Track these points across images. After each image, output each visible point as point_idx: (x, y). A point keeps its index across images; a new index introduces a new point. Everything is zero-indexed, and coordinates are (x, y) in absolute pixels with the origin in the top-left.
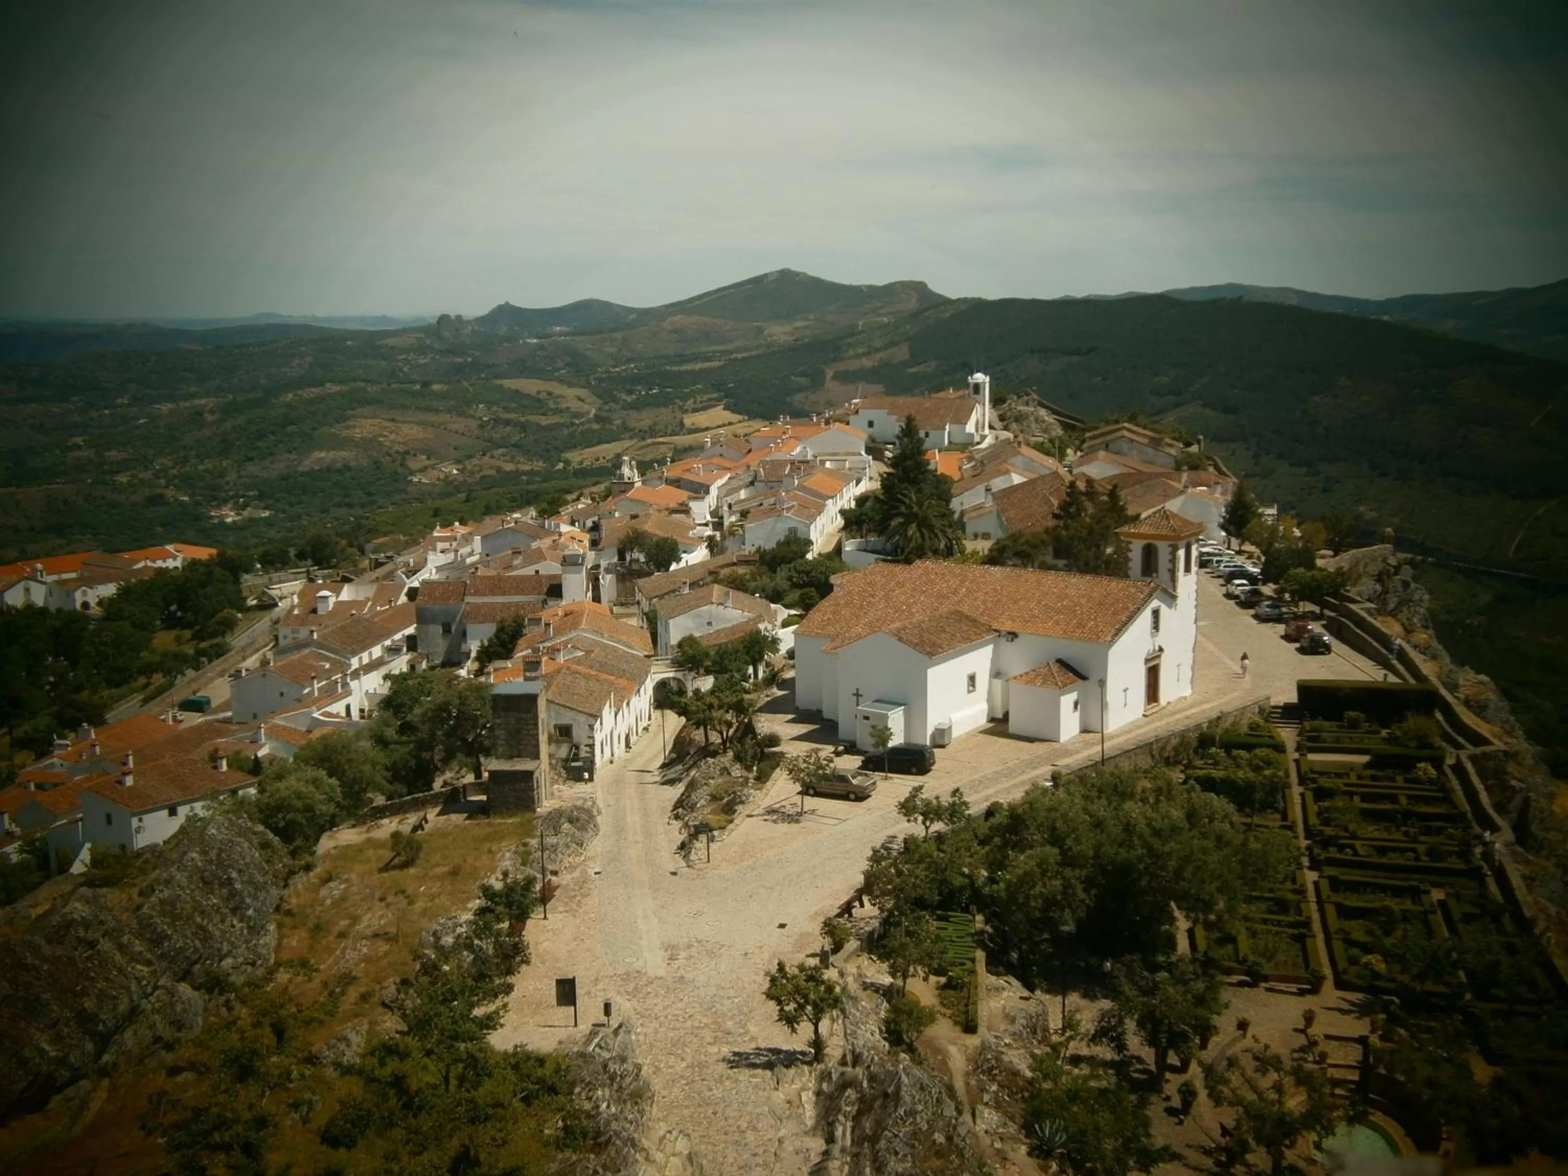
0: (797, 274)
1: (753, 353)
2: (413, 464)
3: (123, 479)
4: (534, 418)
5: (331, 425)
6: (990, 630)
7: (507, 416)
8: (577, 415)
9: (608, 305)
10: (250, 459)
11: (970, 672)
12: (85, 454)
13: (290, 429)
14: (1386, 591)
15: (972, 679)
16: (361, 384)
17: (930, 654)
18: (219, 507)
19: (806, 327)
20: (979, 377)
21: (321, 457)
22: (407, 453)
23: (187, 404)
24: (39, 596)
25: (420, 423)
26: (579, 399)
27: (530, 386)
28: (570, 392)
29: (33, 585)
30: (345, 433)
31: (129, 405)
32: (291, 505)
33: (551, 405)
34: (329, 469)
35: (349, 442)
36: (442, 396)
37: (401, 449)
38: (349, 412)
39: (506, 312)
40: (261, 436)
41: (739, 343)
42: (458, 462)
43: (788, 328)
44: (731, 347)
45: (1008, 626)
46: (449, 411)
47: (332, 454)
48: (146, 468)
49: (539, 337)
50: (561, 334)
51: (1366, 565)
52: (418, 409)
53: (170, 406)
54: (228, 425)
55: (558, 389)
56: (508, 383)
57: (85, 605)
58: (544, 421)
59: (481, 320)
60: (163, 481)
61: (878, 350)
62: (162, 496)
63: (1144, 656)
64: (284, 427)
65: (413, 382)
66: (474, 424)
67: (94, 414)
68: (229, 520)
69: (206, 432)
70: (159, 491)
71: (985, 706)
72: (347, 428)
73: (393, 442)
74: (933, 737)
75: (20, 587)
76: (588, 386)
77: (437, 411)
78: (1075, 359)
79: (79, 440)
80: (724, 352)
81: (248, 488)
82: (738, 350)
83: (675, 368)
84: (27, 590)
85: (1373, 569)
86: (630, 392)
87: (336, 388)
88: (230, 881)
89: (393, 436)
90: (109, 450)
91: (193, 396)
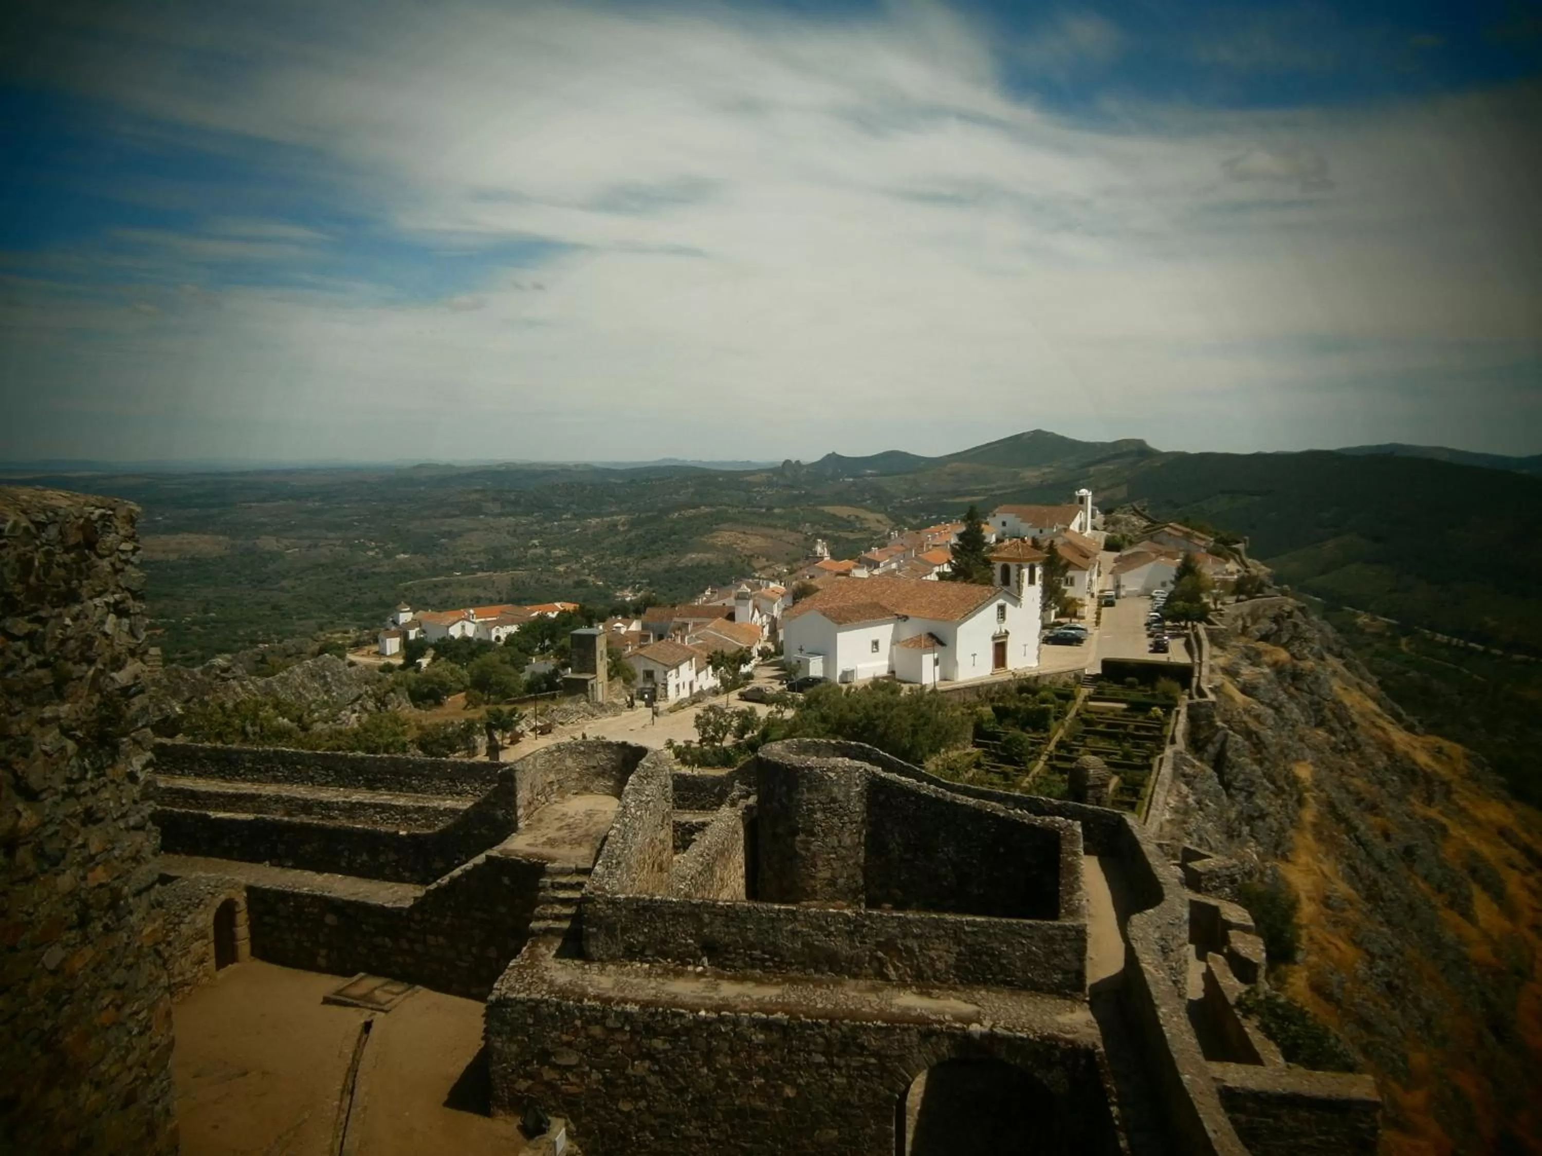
0: (1047, 433)
1: (1009, 491)
2: (756, 564)
3: (561, 568)
4: (843, 534)
5: (702, 535)
6: (891, 613)
7: (824, 532)
8: (875, 533)
9: (905, 455)
10: (645, 558)
11: (875, 638)
12: (540, 551)
13: (673, 537)
14: (1280, 630)
15: (876, 644)
16: (724, 507)
17: (840, 623)
18: (622, 590)
19: (1051, 473)
20: (1084, 492)
21: (693, 557)
22: (752, 556)
23: (609, 519)
24: (470, 630)
25: (764, 536)
26: (878, 521)
27: (843, 511)
28: (871, 516)
29: (467, 623)
30: (711, 541)
31: (570, 519)
32: (671, 590)
33: (858, 525)
34: (698, 566)
35: (711, 548)
36: (781, 517)
37: (749, 553)
38: (715, 527)
39: (833, 459)
40: (654, 542)
41: (1000, 483)
42: (788, 563)
43: (1037, 473)
44: (994, 486)
45: (904, 612)
46: (784, 528)
47: (701, 555)
48: (577, 562)
49: (854, 477)
50: (871, 475)
51: (1265, 610)
52: (763, 525)
53: (598, 520)
54: (633, 534)
55: (863, 514)
56: (828, 509)
57: (498, 638)
58: (852, 536)
59: (813, 465)
60: (586, 571)
61: (1103, 489)
62: (585, 581)
63: (992, 634)
64: (670, 536)
65: (761, 507)
66: (801, 537)
67: (547, 525)
68: (628, 599)
69: (619, 538)
70: (583, 577)
71: (886, 662)
72: (713, 537)
73: (743, 548)
74: (841, 677)
75: (459, 625)
76: (885, 512)
77: (775, 527)
78: (1257, 498)
79: (536, 542)
80: (987, 490)
81: (643, 578)
82: (999, 488)
83: (950, 501)
84: (463, 627)
85: (1271, 613)
86: (915, 517)
87: (708, 510)
88: (325, 677)
89: (743, 544)
90: (554, 548)
91: (613, 514)
